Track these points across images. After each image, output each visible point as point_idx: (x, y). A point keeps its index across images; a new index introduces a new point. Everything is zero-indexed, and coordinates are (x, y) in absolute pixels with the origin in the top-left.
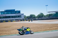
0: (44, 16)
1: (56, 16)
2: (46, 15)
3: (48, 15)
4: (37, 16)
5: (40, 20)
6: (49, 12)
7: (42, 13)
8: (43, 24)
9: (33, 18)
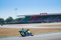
0: (13, 20)
1: (26, 21)
2: (16, 19)
3: (17, 19)
4: (6, 20)
5: (9, 24)
6: (19, 16)
7: (11, 17)
8: (12, 29)
9: (1, 22)
